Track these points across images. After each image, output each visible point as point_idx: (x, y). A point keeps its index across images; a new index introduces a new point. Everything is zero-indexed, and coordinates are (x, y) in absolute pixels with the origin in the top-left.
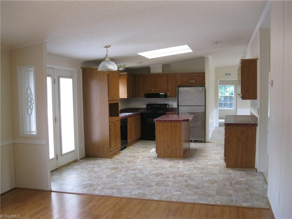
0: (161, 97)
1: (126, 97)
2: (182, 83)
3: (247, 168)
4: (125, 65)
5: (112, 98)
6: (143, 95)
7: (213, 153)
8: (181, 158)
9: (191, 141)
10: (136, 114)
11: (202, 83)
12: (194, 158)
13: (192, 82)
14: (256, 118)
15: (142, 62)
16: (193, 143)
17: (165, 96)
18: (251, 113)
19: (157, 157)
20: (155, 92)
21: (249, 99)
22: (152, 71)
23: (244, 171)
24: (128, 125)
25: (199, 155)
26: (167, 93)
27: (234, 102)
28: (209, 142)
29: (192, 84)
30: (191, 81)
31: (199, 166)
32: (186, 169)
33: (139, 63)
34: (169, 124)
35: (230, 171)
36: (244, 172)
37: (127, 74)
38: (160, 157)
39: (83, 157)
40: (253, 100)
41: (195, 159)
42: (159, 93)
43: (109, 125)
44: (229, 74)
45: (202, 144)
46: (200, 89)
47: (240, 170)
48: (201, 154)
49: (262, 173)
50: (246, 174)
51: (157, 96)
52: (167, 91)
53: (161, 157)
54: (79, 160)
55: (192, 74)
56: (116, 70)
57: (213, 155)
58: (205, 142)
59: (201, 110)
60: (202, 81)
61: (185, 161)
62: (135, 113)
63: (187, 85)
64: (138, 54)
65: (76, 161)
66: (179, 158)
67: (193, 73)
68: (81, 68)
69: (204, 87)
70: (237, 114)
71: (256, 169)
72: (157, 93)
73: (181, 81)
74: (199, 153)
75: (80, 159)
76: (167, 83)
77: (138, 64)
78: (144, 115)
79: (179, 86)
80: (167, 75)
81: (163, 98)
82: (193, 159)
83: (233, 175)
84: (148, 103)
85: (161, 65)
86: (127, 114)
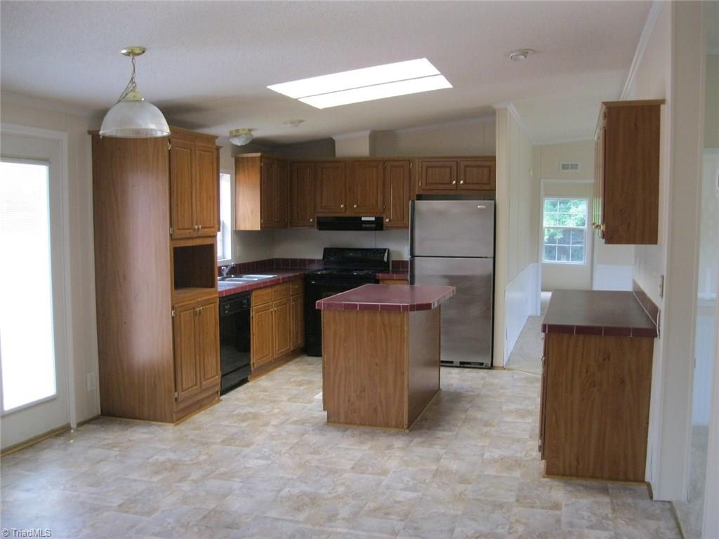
0: (366, 229)
1: (258, 228)
2: (428, 187)
3: (617, 480)
4: (250, 130)
5: (188, 231)
6: (311, 220)
7: (511, 412)
8: (403, 427)
9: (449, 364)
10: (288, 277)
11: (487, 187)
12: (443, 430)
13: (456, 183)
14: (654, 311)
15: (300, 122)
16: (455, 371)
17: (378, 225)
18: (635, 284)
19: (325, 424)
20: (349, 214)
21: (628, 242)
22: (342, 151)
23: (605, 491)
24: (253, 314)
25: (463, 416)
26: (384, 216)
27: (586, 245)
28: (503, 368)
29: (457, 190)
30: (454, 182)
31: (454, 466)
32: (406, 479)
33: (293, 123)
34: (366, 316)
35: (558, 492)
36: (607, 499)
37: (261, 157)
38: (335, 422)
39: (96, 414)
40: (643, 246)
41: (447, 434)
42: (358, 215)
43: (173, 318)
44: (572, 165)
45: (482, 373)
46: (481, 205)
47: (592, 488)
48: (472, 413)
49: (668, 506)
50: (614, 510)
51: (354, 224)
52: (384, 212)
53: (339, 423)
54: (73, 425)
55: (457, 160)
56: (165, 134)
57: (509, 419)
58: (492, 367)
59: (480, 269)
60: (489, 184)
61: (412, 444)
62: (286, 275)
63: (442, 193)
64: (268, 87)
65: (62, 432)
66: (397, 430)
67: (458, 157)
68: (89, 132)
69: (493, 202)
70: (592, 288)
71: (649, 485)
72: (353, 215)
73: (424, 184)
74: (466, 411)
75: (80, 424)
76: (384, 186)
77: (290, 125)
78: (313, 280)
79: (420, 197)
80: (384, 162)
81: (373, 232)
82: (441, 434)
83: (564, 514)
84: (328, 246)
85: (368, 133)
86: (256, 278)
